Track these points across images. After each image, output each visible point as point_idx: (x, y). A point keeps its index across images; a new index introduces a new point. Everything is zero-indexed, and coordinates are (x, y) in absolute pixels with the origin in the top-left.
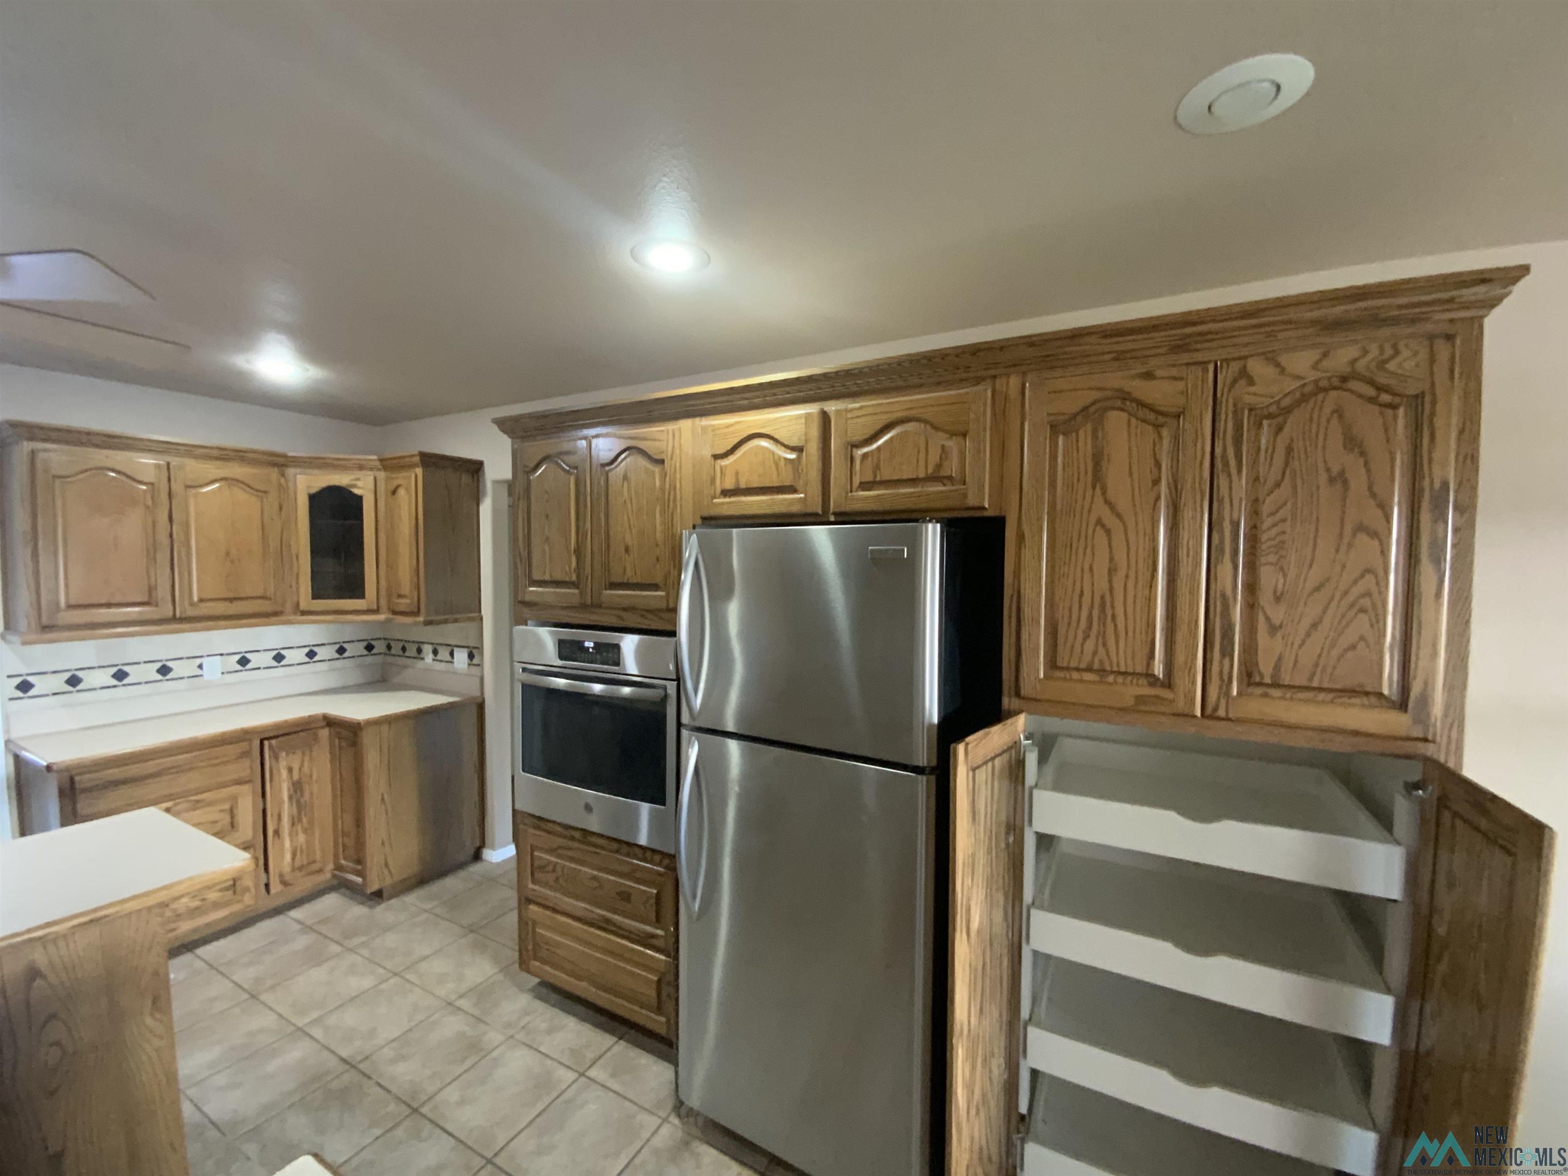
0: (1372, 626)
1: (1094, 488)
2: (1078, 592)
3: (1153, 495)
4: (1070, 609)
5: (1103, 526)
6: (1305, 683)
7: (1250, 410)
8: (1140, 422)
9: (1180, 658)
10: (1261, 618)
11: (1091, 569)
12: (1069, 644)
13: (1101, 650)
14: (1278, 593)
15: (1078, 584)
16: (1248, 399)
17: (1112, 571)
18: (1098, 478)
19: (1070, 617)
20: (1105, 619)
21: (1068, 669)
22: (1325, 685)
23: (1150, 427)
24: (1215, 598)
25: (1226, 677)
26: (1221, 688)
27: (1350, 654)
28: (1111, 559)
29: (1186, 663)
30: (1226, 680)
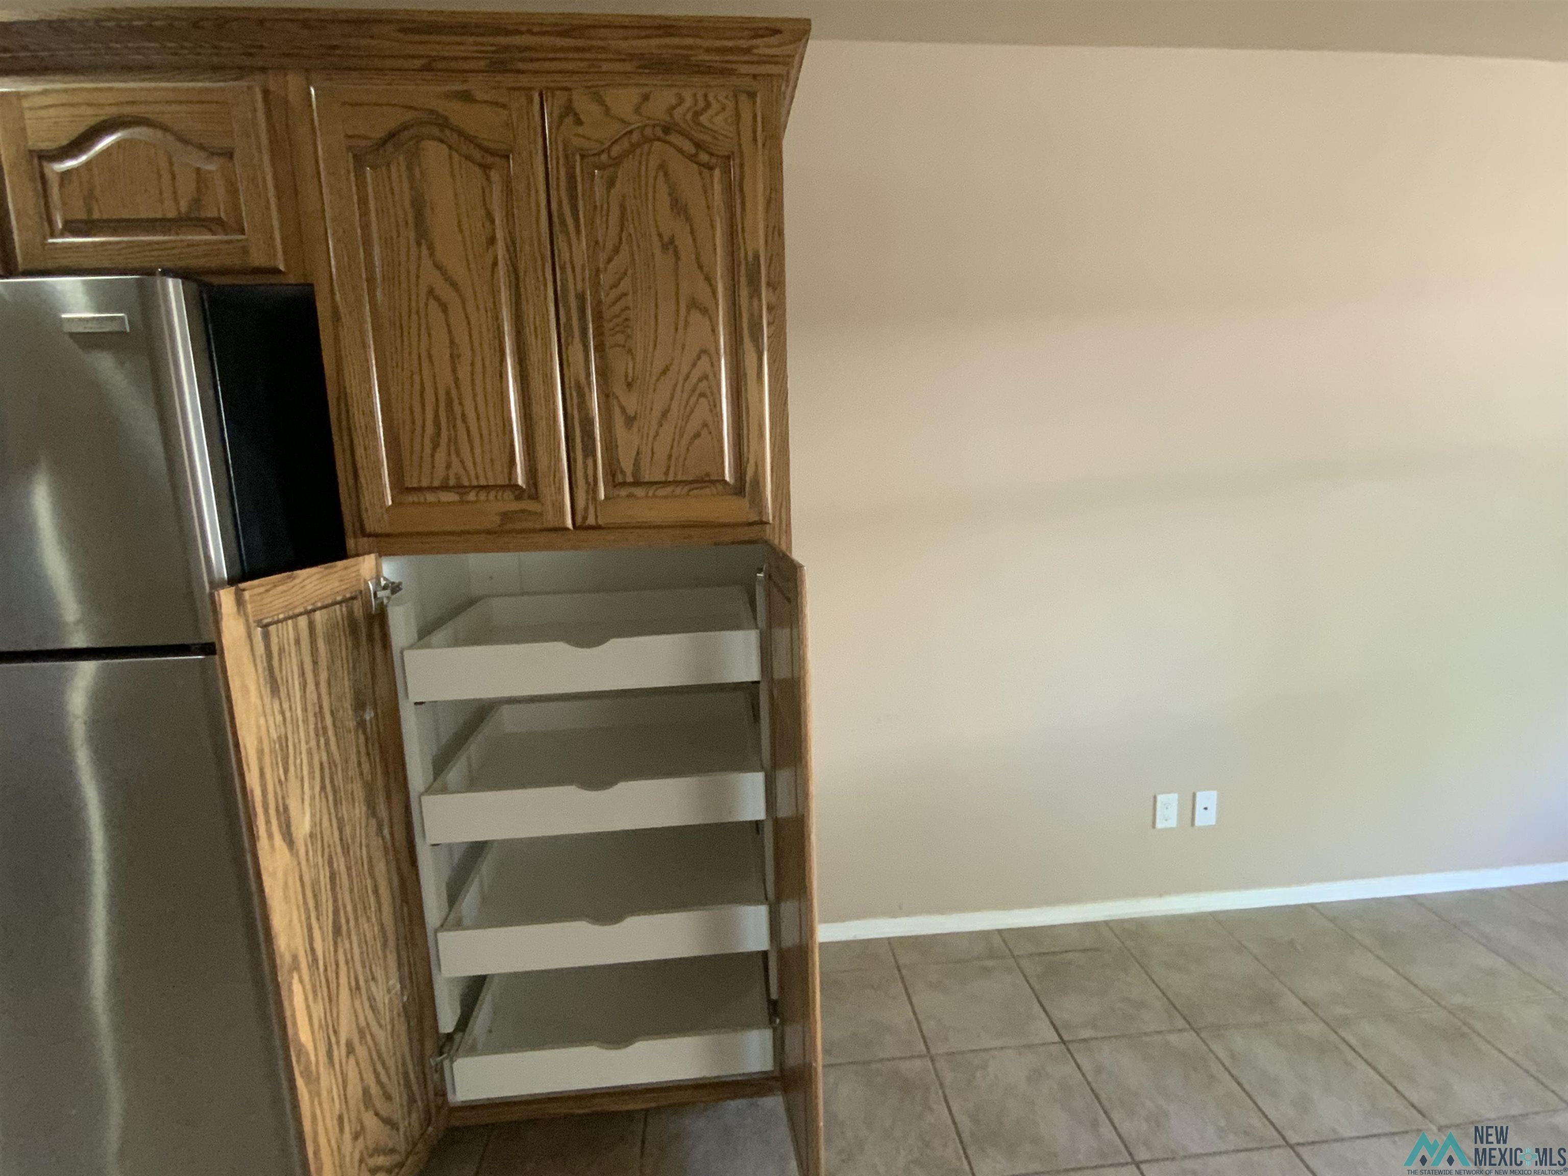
0: (711, 411)
1: (419, 245)
2: (417, 387)
3: (489, 260)
4: (412, 412)
5: (437, 299)
6: (661, 478)
7: (583, 157)
8: (463, 159)
9: (543, 463)
10: (617, 411)
11: (430, 357)
12: (416, 457)
13: (455, 461)
14: (630, 379)
15: (417, 378)
16: (577, 142)
17: (454, 358)
18: (422, 233)
19: (413, 422)
20: (455, 419)
21: (420, 489)
22: (679, 478)
23: (477, 169)
24: (570, 388)
25: (591, 479)
26: (587, 492)
27: (697, 442)
28: (452, 342)
29: (549, 467)
30: (592, 484)
